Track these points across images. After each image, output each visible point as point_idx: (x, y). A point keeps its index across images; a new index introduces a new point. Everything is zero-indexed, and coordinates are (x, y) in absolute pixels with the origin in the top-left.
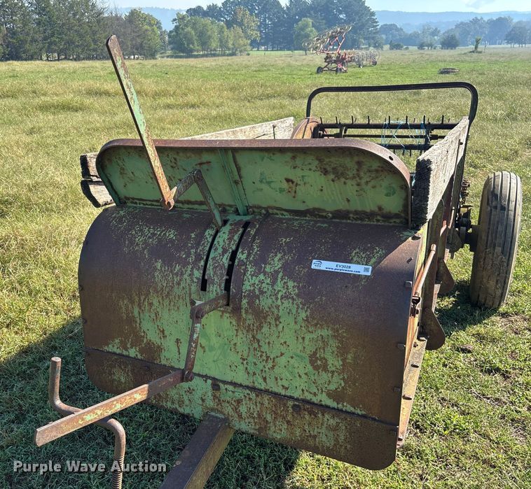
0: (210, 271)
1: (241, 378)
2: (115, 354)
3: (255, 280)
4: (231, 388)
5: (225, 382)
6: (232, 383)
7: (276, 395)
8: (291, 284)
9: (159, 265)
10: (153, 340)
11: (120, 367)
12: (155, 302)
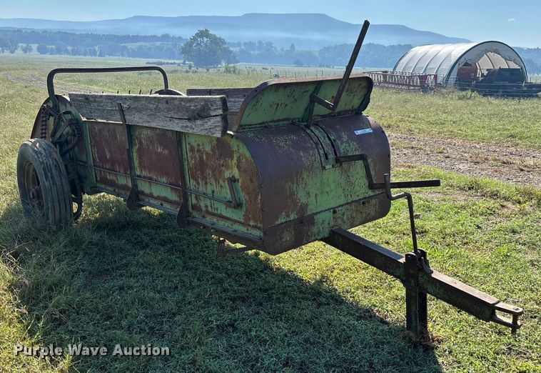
0: (326, 149)
1: (343, 201)
2: (282, 223)
3: (343, 147)
4: (340, 208)
5: (337, 207)
6: (340, 206)
7: (356, 201)
8: (355, 143)
9: (302, 154)
10: (304, 202)
11: (287, 230)
12: (305, 177)
